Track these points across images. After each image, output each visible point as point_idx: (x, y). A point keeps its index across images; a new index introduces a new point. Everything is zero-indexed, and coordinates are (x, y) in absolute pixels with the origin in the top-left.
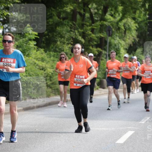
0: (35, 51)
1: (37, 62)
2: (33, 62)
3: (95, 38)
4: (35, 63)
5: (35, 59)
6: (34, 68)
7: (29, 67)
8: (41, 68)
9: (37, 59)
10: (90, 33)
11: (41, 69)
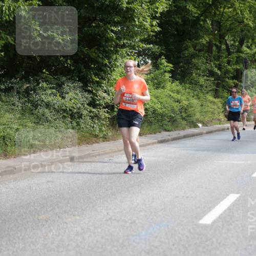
0: (170, 83)
1: (172, 94)
2: (169, 94)
3: (231, 70)
4: (170, 95)
5: (170, 91)
6: (169, 101)
7: (165, 99)
8: (176, 100)
9: (172, 91)
10: (226, 65)
11: (176, 102)
